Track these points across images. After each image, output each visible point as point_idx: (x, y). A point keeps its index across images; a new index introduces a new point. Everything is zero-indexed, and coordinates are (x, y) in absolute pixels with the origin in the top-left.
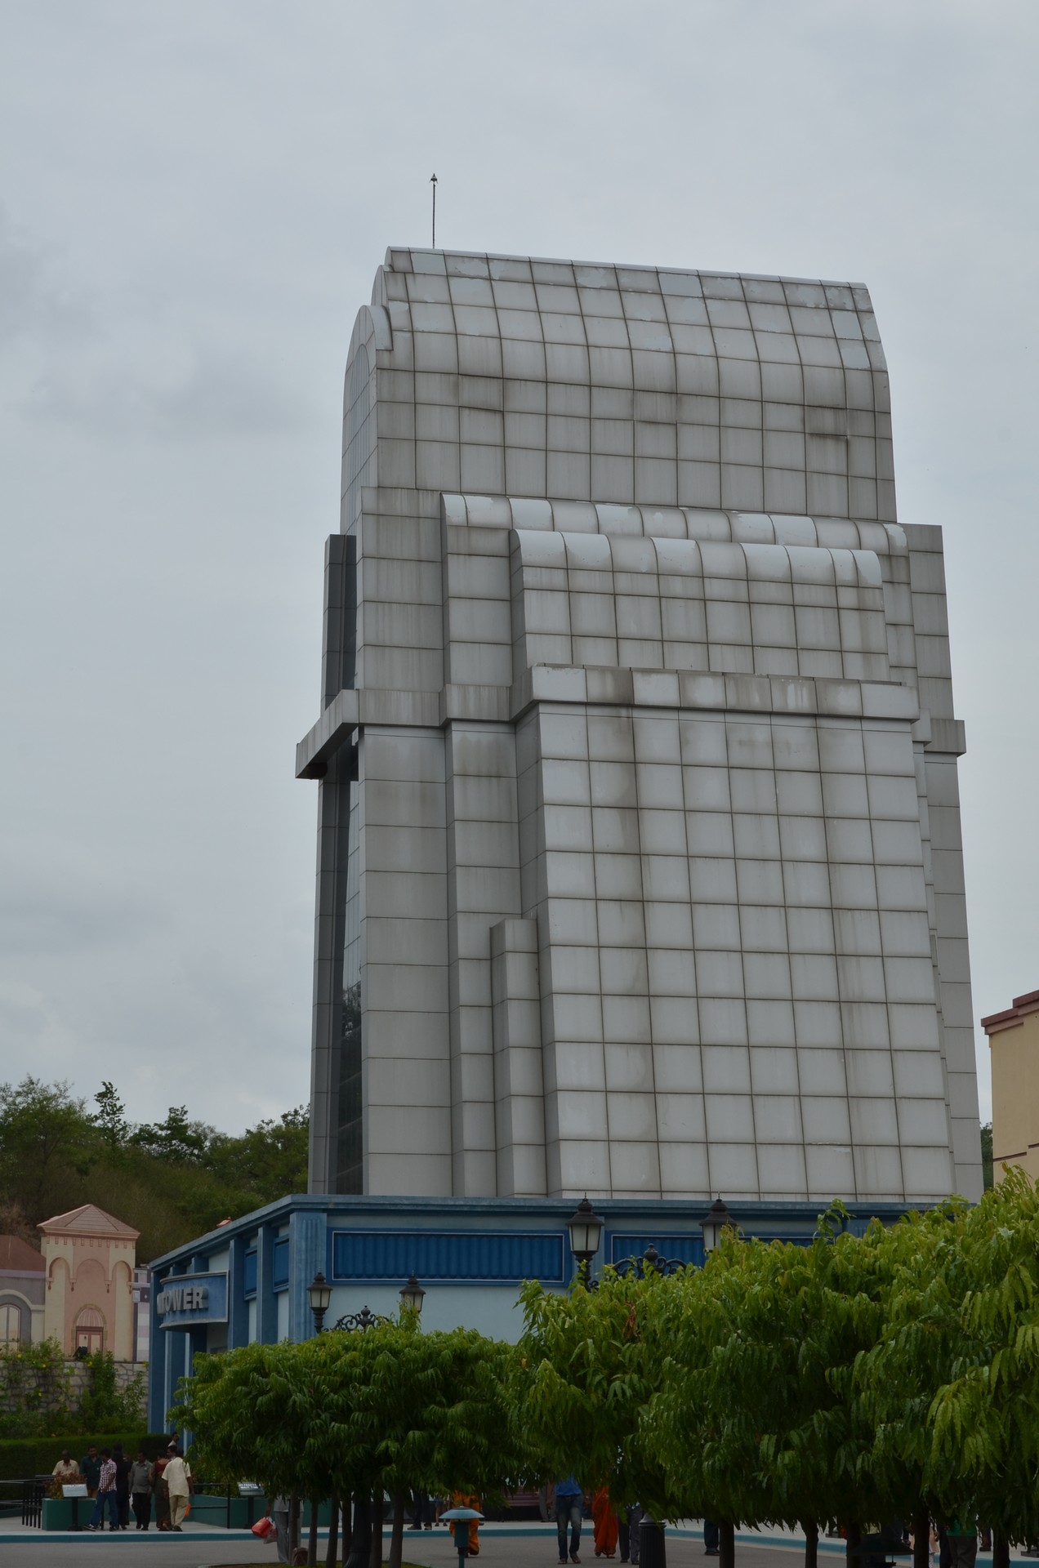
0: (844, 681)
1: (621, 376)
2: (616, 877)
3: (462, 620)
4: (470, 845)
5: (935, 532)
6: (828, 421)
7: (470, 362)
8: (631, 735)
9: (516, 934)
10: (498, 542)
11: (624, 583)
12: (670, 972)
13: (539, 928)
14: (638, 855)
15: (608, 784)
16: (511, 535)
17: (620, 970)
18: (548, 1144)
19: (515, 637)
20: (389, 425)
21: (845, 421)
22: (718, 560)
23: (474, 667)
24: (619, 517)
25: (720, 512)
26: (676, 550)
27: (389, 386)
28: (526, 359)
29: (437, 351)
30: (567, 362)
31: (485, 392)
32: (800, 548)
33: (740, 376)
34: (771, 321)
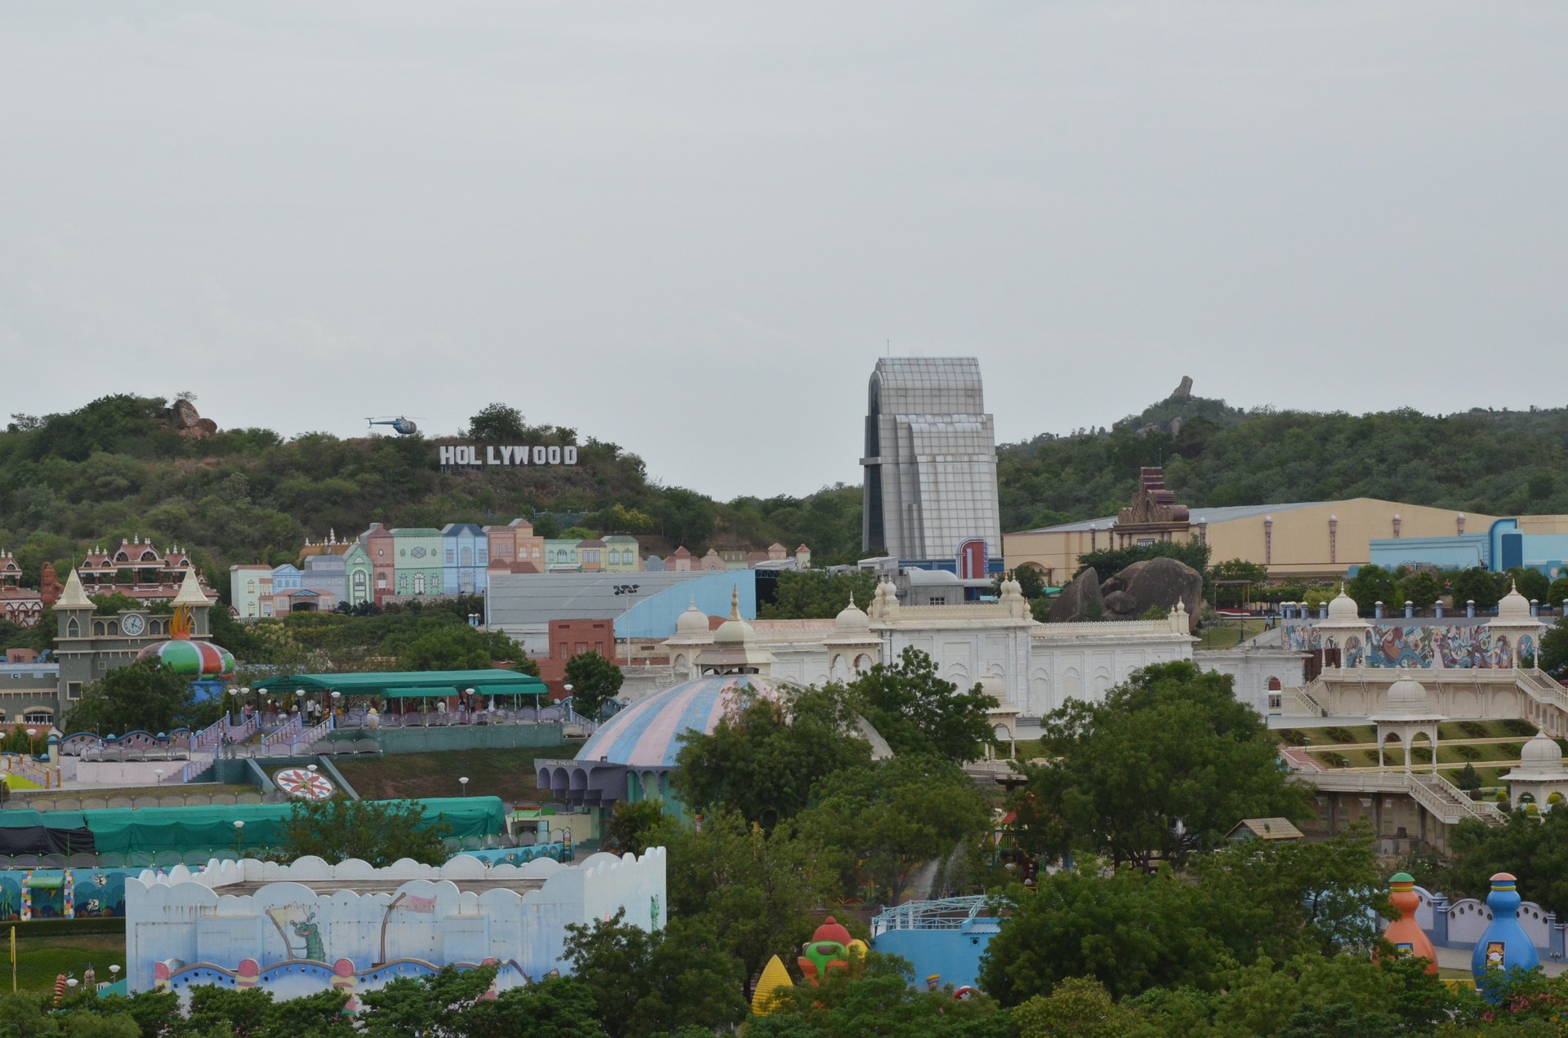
0: (975, 454)
1: (929, 387)
2: (934, 496)
4: (904, 488)
5: (992, 415)
6: (970, 393)
7: (899, 387)
8: (935, 468)
9: (915, 507)
10: (906, 426)
11: (932, 435)
12: (944, 514)
13: (919, 505)
14: (938, 492)
15: (932, 478)
16: (909, 425)
19: (912, 447)
20: (883, 400)
21: (974, 393)
22: (950, 429)
23: (903, 452)
24: (929, 418)
25: (949, 415)
26: (942, 426)
27: (883, 393)
28: (909, 385)
29: (892, 384)
30: (918, 384)
31: (903, 392)
32: (965, 423)
33: (952, 385)
34: (958, 369)
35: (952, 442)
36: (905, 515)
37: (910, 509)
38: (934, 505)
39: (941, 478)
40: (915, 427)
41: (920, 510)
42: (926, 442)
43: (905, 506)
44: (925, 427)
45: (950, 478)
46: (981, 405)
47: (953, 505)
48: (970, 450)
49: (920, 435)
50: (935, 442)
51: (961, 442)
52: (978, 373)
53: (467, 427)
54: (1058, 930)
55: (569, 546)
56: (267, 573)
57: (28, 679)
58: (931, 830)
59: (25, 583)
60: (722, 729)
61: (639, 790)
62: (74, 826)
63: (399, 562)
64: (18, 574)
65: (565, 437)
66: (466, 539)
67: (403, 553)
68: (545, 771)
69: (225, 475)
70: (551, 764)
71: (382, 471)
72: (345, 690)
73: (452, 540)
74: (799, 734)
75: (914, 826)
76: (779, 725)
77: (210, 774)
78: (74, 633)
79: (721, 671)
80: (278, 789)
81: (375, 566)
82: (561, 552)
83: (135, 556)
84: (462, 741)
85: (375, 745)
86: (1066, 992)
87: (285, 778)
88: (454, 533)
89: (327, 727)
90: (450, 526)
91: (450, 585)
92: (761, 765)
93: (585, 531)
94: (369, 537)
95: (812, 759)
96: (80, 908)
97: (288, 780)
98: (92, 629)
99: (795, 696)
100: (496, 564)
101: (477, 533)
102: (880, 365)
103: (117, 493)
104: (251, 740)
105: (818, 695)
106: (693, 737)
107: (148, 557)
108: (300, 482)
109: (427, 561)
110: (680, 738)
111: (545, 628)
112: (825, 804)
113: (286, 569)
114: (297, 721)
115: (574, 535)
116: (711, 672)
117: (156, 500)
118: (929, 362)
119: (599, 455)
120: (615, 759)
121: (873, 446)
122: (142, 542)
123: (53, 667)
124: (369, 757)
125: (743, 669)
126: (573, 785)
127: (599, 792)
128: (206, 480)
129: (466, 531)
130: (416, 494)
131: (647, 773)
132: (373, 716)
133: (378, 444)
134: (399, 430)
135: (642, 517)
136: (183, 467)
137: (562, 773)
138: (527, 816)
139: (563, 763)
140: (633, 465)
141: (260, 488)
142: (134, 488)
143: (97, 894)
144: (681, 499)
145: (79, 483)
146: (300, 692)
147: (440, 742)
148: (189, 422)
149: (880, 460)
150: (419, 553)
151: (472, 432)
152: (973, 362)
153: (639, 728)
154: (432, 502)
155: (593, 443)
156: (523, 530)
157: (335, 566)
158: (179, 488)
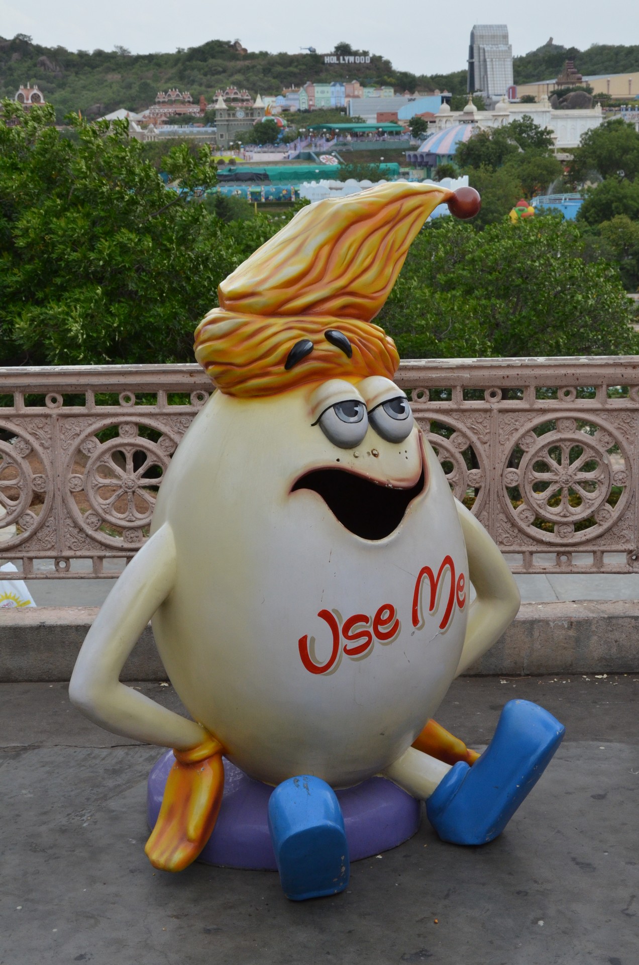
0: (506, 58)
1: (490, 35)
5: (511, 46)
7: (480, 35)
16: (484, 48)
19: (484, 56)
20: (476, 39)
21: (505, 37)
22: (497, 49)
23: (482, 58)
24: (491, 46)
25: (497, 45)
26: (495, 49)
27: (475, 37)
28: (484, 34)
29: (478, 34)
30: (487, 34)
31: (482, 37)
32: (502, 47)
33: (498, 34)
34: (500, 29)
35: (498, 54)
36: (482, 79)
37: (484, 77)
39: (494, 66)
40: (486, 49)
41: (487, 78)
42: (490, 54)
43: (482, 76)
44: (489, 49)
45: (497, 66)
46: (508, 41)
47: (498, 76)
48: (504, 57)
49: (487, 51)
50: (492, 54)
51: (501, 54)
52: (507, 30)
53: (333, 50)
54: (604, 201)
55: (371, 90)
56: (274, 99)
57: (206, 133)
58: (545, 172)
59: (193, 103)
60: (471, 141)
61: (440, 161)
62: (262, 172)
63: (317, 95)
64: (191, 100)
65: (365, 54)
66: (338, 88)
67: (318, 92)
68: (409, 156)
69: (254, 67)
70: (412, 153)
71: (306, 65)
72: (341, 129)
73: (333, 88)
74: (496, 142)
75: (539, 171)
76: (488, 139)
77: (298, 157)
78: (221, 117)
79: (465, 122)
80: (321, 162)
81: (309, 96)
82: (369, 92)
83: (232, 93)
84: (377, 147)
85: (351, 148)
86: (616, 220)
87: (323, 158)
88: (334, 85)
89: (334, 142)
90: (332, 83)
91: (333, 103)
92: (483, 152)
93: (376, 85)
94: (307, 87)
95: (500, 150)
96: (267, 199)
97: (324, 159)
98: (227, 116)
99: (493, 130)
100: (348, 96)
101: (341, 85)
102: (474, 27)
103: (219, 73)
104: (309, 145)
105: (500, 130)
106: (460, 143)
107: (236, 93)
108: (279, 69)
109: (325, 95)
110: (456, 144)
111: (375, 116)
112: (508, 164)
113: (280, 97)
114: (324, 140)
115: (372, 86)
116: (462, 122)
117: (231, 75)
118: (491, 26)
119: (377, 60)
120: (433, 151)
121: (471, 55)
122: (233, 88)
123: (215, 129)
124: (349, 152)
125: (472, 121)
126: (419, 160)
127: (427, 162)
128: (248, 68)
129: (338, 85)
130: (317, 73)
131: (443, 156)
132: (349, 138)
133: (304, 56)
134: (311, 51)
135: (393, 80)
136: (240, 64)
137: (415, 156)
138: (406, 170)
139: (416, 153)
140: (387, 64)
141: (267, 71)
142: (224, 71)
143: (272, 194)
144: (405, 75)
145: (206, 69)
146: (325, 130)
147: (371, 147)
148: (239, 49)
149: (474, 60)
150: (323, 92)
151: (335, 52)
152: (505, 26)
153: (440, 141)
154: (323, 75)
155: (374, 56)
156: (356, 84)
157: (295, 96)
158: (239, 71)
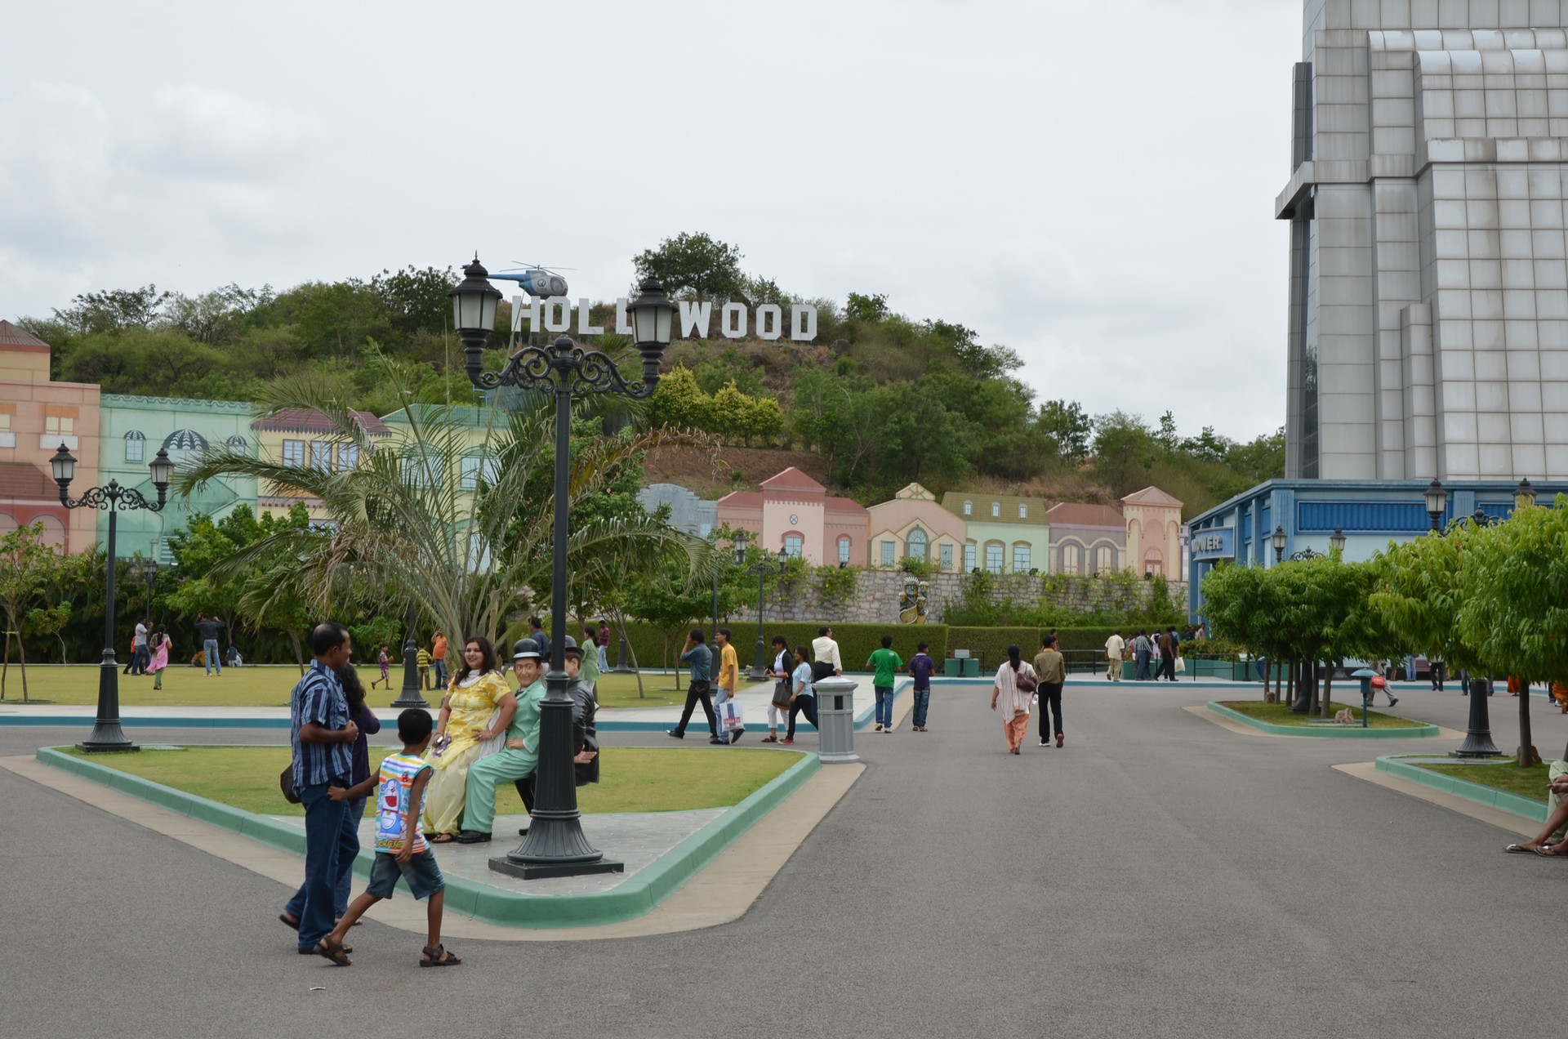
2: (1484, 274)
3: (1381, 113)
4: (1387, 257)
8: (1495, 182)
9: (1417, 313)
10: (1406, 60)
11: (1491, 82)
12: (1521, 335)
13: (1432, 309)
14: (1499, 259)
15: (1479, 214)
16: (1414, 55)
17: (1486, 335)
18: (1438, 446)
19: (1416, 121)
23: (1389, 143)
24: (1485, 36)
36: (1388, 346)
37: (1403, 328)
38: (1484, 305)
41: (1433, 325)
43: (1387, 316)
44: (1467, 59)
45: (1548, 215)
49: (1446, 82)
149: (1309, 175)
